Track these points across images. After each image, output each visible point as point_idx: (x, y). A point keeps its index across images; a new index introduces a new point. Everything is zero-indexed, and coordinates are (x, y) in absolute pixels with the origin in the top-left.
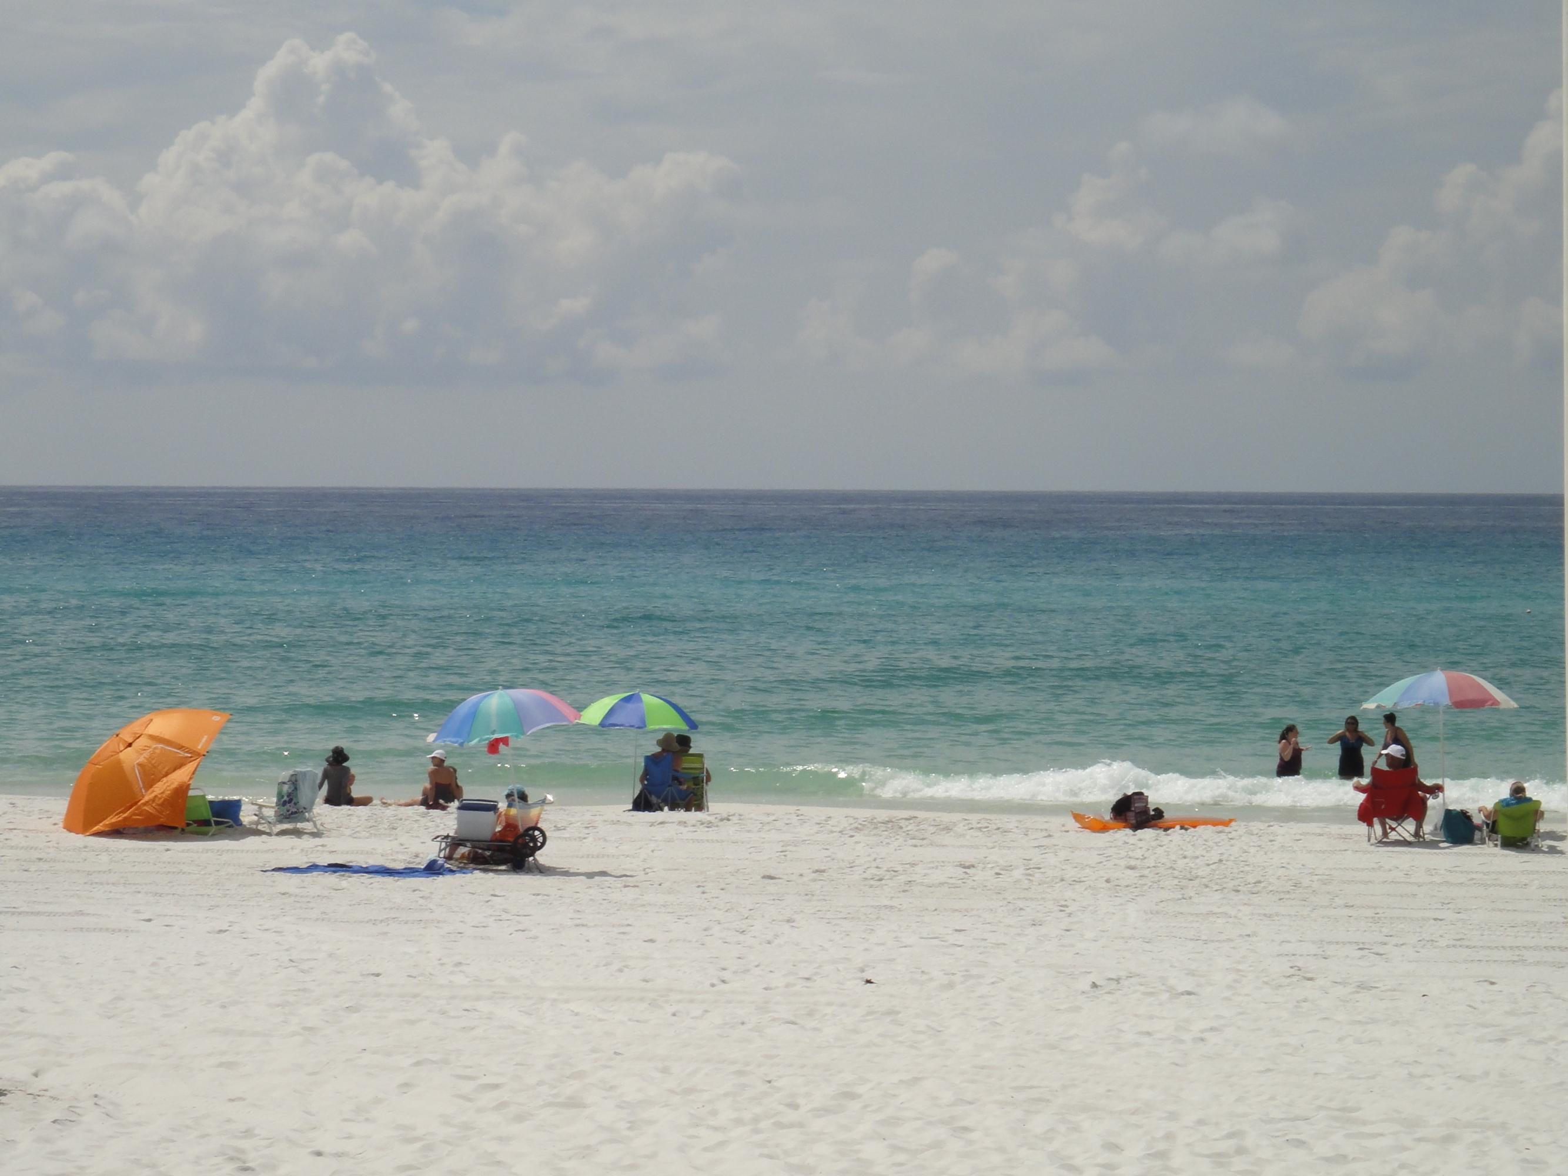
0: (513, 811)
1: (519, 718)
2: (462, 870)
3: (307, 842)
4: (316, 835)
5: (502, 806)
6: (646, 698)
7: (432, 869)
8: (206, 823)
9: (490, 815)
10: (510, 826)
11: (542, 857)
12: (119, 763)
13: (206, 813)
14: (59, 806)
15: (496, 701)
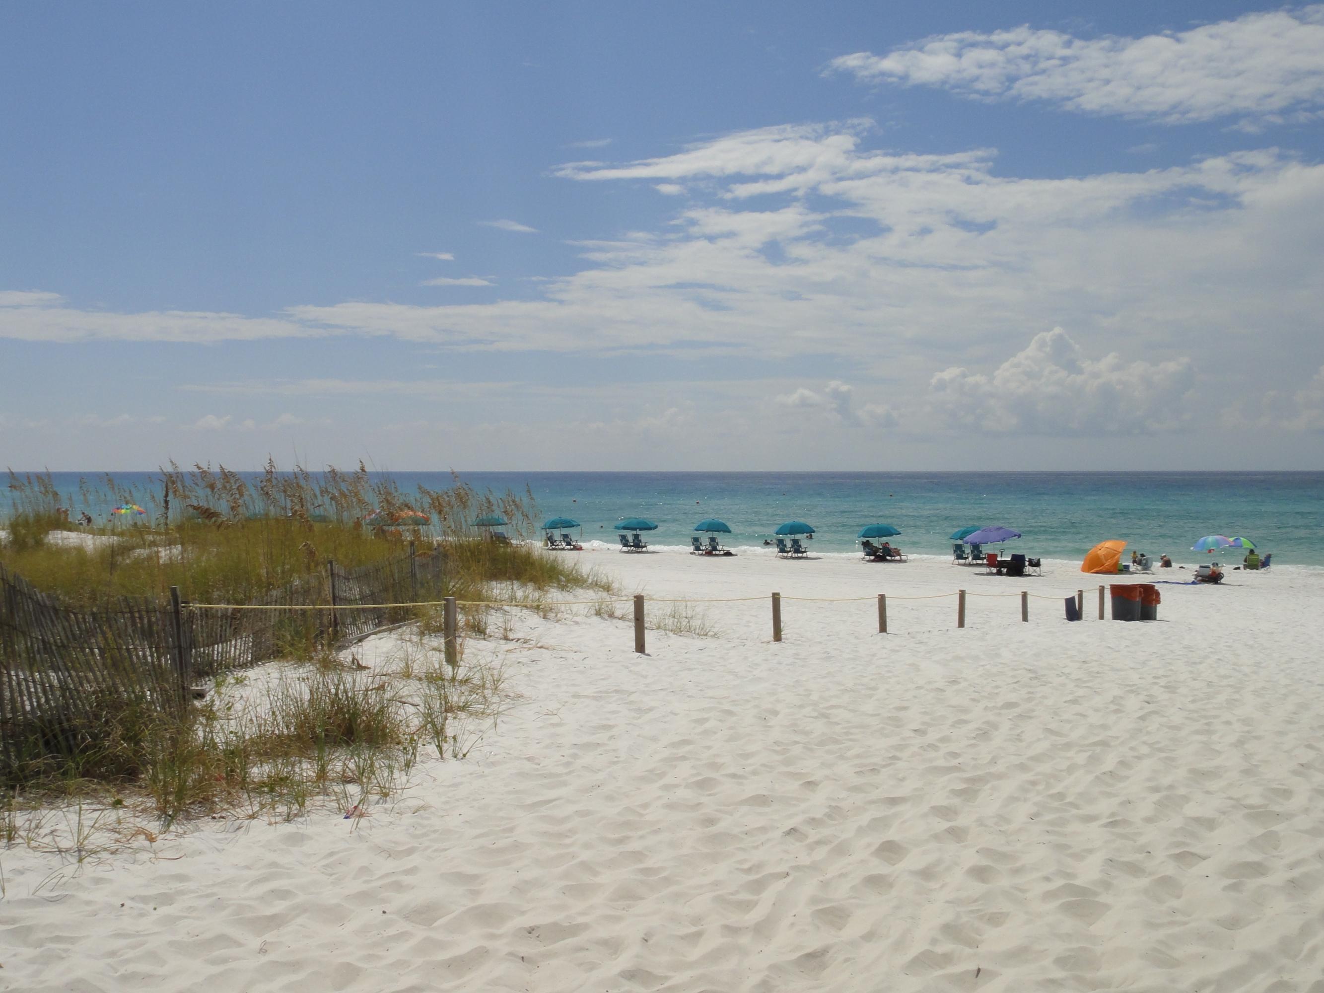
0: (1215, 568)
1: (1218, 543)
2: (1200, 583)
3: (1151, 576)
4: (1153, 574)
5: (1212, 567)
6: (1241, 538)
7: (1193, 583)
8: (1122, 570)
9: (1208, 569)
10: (1214, 572)
11: (1223, 581)
12: (1098, 554)
13: (1122, 568)
14: (1080, 563)
15: (1211, 539)
